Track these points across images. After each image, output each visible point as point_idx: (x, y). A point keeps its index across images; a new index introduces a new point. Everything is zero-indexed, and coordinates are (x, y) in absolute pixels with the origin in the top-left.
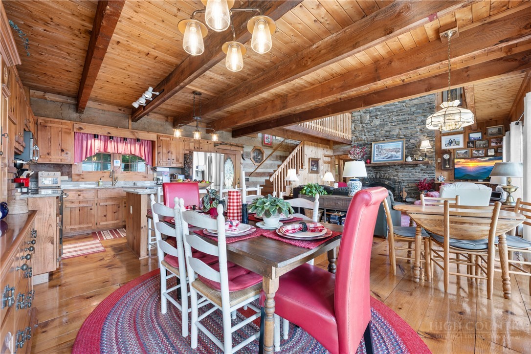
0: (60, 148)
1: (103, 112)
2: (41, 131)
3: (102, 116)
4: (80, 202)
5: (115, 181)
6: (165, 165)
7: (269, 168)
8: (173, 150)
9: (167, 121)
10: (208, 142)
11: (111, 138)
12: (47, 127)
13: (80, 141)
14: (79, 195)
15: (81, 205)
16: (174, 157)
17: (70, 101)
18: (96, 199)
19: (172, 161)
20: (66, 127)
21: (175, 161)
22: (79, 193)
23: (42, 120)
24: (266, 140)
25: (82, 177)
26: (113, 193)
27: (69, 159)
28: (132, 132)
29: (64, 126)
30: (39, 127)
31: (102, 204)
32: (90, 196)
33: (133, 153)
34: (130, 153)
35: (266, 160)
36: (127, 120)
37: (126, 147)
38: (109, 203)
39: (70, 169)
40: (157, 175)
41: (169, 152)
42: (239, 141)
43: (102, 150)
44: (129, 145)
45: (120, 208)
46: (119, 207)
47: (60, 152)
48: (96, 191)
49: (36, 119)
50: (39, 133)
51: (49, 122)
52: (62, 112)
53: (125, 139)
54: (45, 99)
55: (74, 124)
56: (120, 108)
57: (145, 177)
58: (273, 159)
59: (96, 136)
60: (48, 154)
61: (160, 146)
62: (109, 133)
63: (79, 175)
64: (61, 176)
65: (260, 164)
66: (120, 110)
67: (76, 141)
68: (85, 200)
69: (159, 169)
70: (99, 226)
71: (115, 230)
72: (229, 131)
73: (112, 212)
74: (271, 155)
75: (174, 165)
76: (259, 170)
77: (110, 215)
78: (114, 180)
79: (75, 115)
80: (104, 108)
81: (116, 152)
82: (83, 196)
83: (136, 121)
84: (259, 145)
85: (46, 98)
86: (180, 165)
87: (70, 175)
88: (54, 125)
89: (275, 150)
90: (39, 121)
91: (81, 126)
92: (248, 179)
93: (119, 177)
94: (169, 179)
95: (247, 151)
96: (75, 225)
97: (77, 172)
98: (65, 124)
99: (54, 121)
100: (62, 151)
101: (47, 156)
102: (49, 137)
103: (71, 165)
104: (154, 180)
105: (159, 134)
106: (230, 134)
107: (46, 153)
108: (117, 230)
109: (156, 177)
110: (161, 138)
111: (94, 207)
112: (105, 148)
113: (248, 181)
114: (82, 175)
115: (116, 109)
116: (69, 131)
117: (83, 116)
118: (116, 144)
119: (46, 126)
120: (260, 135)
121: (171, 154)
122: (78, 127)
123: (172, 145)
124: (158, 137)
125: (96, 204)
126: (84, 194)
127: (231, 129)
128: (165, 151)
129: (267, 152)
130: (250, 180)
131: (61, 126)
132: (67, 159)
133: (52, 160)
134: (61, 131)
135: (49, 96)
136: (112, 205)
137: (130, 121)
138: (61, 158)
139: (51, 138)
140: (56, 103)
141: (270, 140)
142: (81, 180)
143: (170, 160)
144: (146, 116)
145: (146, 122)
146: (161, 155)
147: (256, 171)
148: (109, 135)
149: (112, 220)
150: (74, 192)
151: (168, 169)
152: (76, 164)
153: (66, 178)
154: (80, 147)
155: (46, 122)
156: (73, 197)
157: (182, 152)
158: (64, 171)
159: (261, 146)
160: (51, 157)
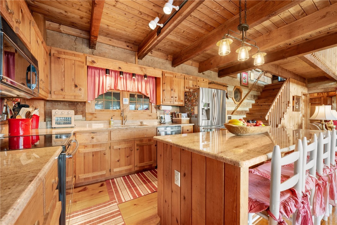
0: (73, 84)
1: (113, 48)
2: (55, 63)
3: (112, 52)
4: (93, 146)
5: (125, 119)
6: (169, 103)
7: (246, 107)
8: (175, 87)
9: (167, 59)
10: (203, 80)
11: (121, 73)
12: (61, 59)
13: (93, 78)
14: (93, 138)
15: (95, 149)
16: (176, 95)
17: (84, 35)
18: (109, 142)
19: (175, 99)
20: (80, 59)
21: (177, 99)
22: (92, 135)
23: (56, 50)
24: (244, 80)
25: (95, 116)
26: (125, 134)
27: (82, 95)
28: (141, 68)
29: (77, 59)
30: (52, 58)
31: (115, 147)
32: (103, 138)
33: (140, 90)
34: (137, 91)
35: (244, 98)
36: (134, 57)
37: (134, 84)
38: (123, 146)
39: (84, 107)
40: (160, 114)
41: (172, 90)
42: (223, 80)
43: (113, 87)
44: (136, 82)
45: (133, 151)
46: (131, 151)
47: (73, 88)
48: (109, 132)
49: (49, 49)
50: (53, 65)
51: (63, 53)
52: (75, 46)
53: (133, 75)
54: (60, 32)
55: (87, 57)
56: (128, 44)
57: (150, 116)
58: (249, 99)
59: (107, 71)
60: (62, 90)
61: (165, 84)
62: (120, 68)
63: (92, 114)
64: (75, 114)
65: (239, 103)
66: (128, 46)
67: (89, 77)
68: (99, 143)
69: (163, 108)
70: (112, 173)
71: (128, 176)
72: (215, 71)
73: (125, 156)
74: (247, 94)
75: (176, 103)
76: (240, 109)
77: (123, 160)
78: (123, 119)
79: (88, 50)
80: (114, 44)
81: (125, 90)
82: (97, 139)
83: (141, 59)
84: (238, 85)
85: (61, 30)
86: (182, 104)
87: (83, 113)
88: (67, 57)
89: (250, 90)
90: (52, 52)
91: (93, 59)
92: (231, 117)
93: (128, 116)
94: (170, 118)
95: (230, 90)
96: (89, 172)
97: (90, 111)
98: (78, 56)
99: (67, 53)
100: (76, 86)
101: (61, 92)
102: (63, 70)
103: (85, 102)
104: (157, 119)
105: (164, 70)
106: (217, 74)
107: (60, 89)
108: (130, 176)
109: (159, 116)
110: (166, 75)
111: (108, 152)
112: (116, 85)
113: (231, 119)
114: (95, 114)
115: (124, 45)
116: (82, 64)
117: (95, 51)
118: (125, 80)
119: (59, 58)
120: (239, 75)
121: (174, 91)
122: (90, 60)
123: (174, 82)
124: (163, 74)
125: (110, 148)
126: (98, 137)
127: (218, 69)
128: (169, 88)
129: (245, 91)
130: (232, 119)
131: (74, 58)
132: (81, 95)
133: (66, 97)
134: (74, 64)
135: (64, 28)
136: (125, 148)
137: (137, 58)
138: (75, 94)
139: (64, 71)
140: (70, 36)
141: (246, 80)
142: (94, 119)
143: (173, 98)
144: (149, 54)
145: (150, 60)
146: (165, 92)
147: (238, 110)
148: (120, 70)
149: (126, 166)
150: (87, 134)
151: (171, 107)
152: (89, 102)
153: (80, 117)
154: (93, 84)
155: (59, 52)
156: (86, 140)
157: (182, 90)
158: (78, 109)
159: (240, 86)
160: (64, 93)
